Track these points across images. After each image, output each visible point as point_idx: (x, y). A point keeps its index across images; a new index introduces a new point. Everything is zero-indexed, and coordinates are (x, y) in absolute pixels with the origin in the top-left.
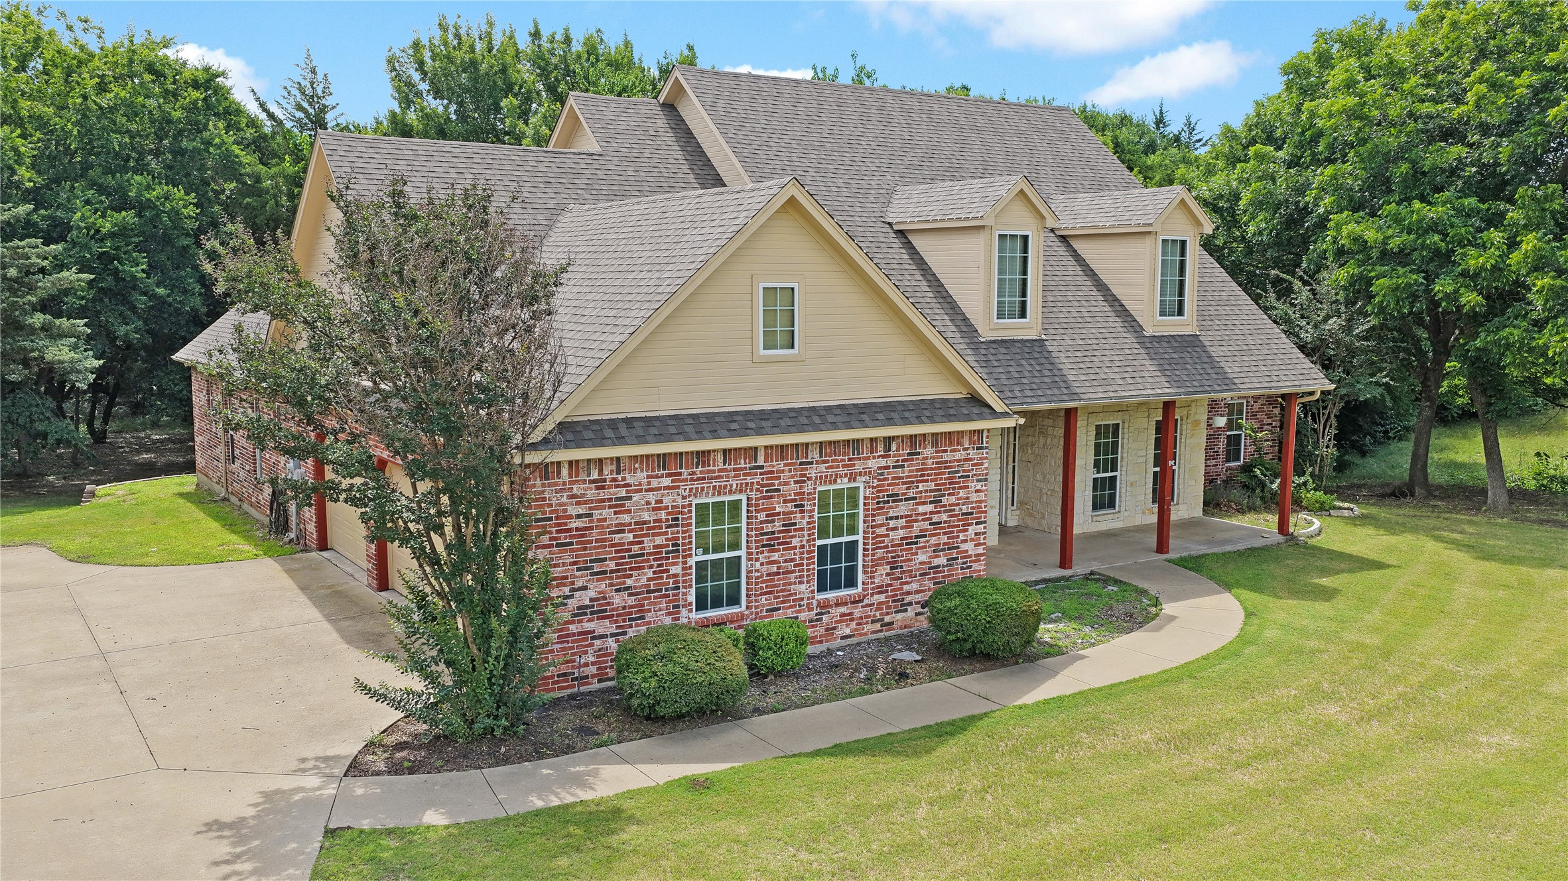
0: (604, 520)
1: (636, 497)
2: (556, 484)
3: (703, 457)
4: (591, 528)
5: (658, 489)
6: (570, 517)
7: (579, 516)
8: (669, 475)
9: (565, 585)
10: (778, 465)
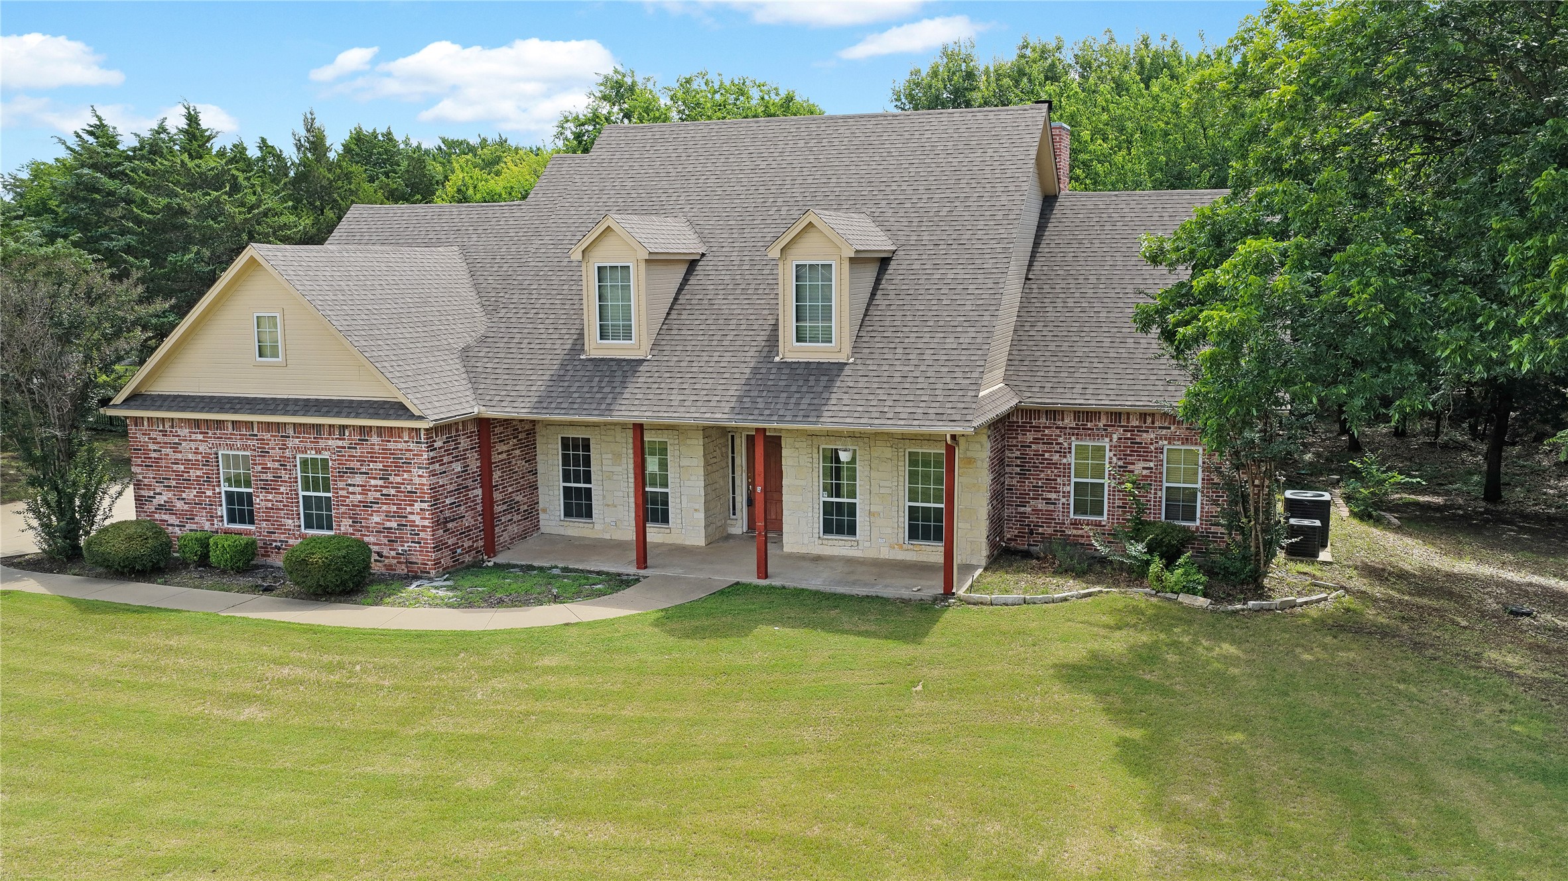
0: (168, 455)
1: (184, 444)
2: (141, 430)
3: (220, 424)
4: (161, 459)
5: (196, 441)
6: (150, 450)
7: (155, 451)
8: (201, 433)
9: (150, 490)
10: (267, 436)
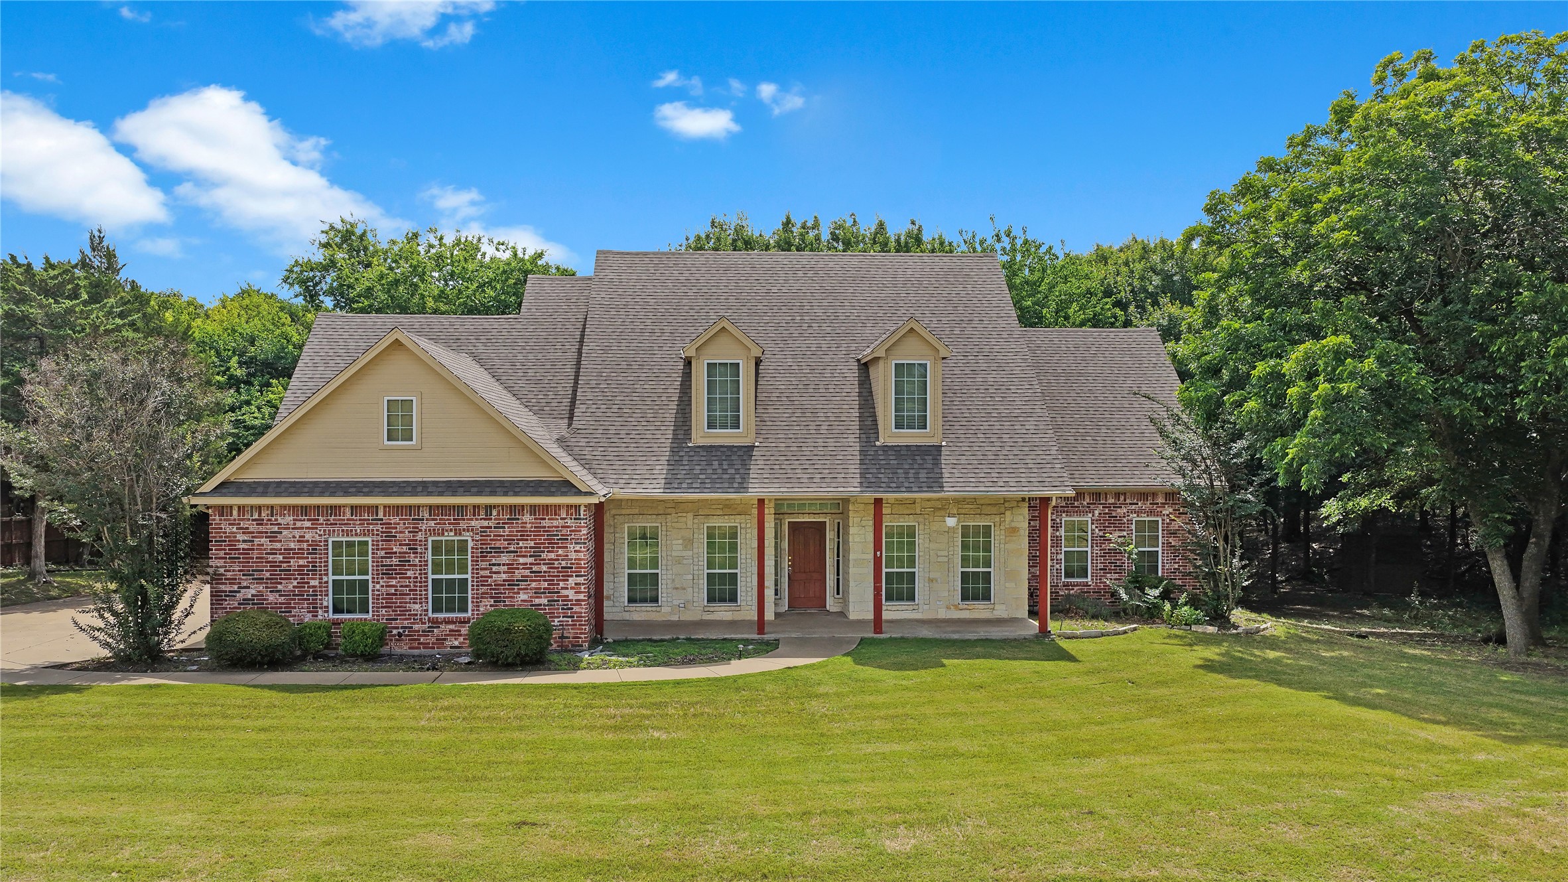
1: (285, 532)
2: (229, 520)
3: (335, 509)
4: (253, 549)
5: (302, 528)
7: (244, 541)
8: (308, 520)
